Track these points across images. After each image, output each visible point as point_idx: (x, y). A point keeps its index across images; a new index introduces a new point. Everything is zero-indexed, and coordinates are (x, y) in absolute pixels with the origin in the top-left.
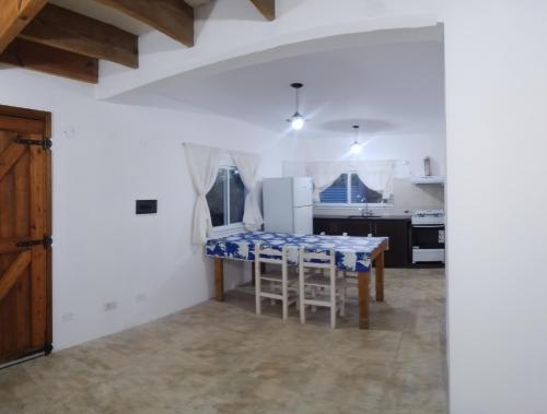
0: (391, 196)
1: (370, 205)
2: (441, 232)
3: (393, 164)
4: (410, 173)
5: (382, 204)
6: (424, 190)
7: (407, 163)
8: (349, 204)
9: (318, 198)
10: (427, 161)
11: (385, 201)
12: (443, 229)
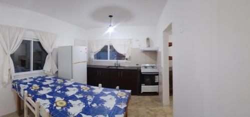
0: (130, 57)
1: (119, 61)
2: (156, 77)
3: (131, 41)
4: (140, 45)
5: (125, 61)
6: (146, 54)
7: (138, 40)
8: (109, 60)
9: (93, 57)
10: (148, 39)
11: (127, 59)
12: (158, 75)
